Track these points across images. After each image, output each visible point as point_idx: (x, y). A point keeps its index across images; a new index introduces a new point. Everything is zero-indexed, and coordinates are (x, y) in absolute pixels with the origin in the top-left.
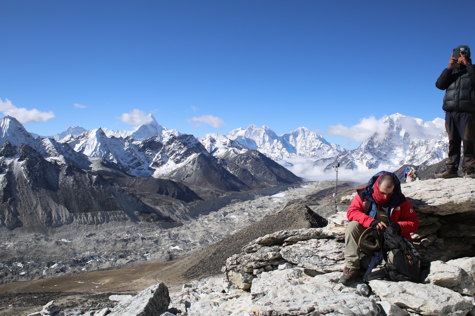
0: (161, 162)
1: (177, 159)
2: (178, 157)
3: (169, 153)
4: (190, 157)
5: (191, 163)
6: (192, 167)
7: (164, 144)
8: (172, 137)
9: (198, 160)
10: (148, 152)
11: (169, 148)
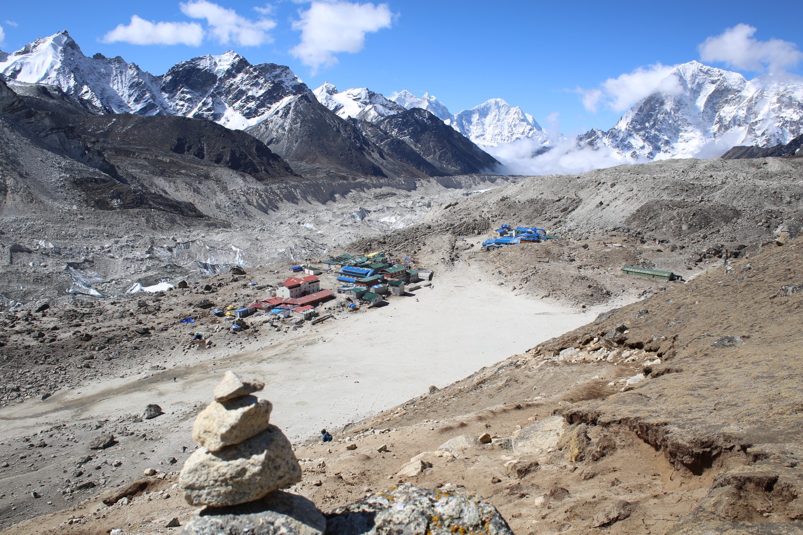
0: (212, 115)
1: (248, 108)
2: (252, 105)
3: (231, 96)
4: (278, 104)
5: (281, 113)
6: (282, 121)
7: (220, 76)
8: (237, 59)
9: (296, 106)
10: (182, 92)
11: (232, 85)
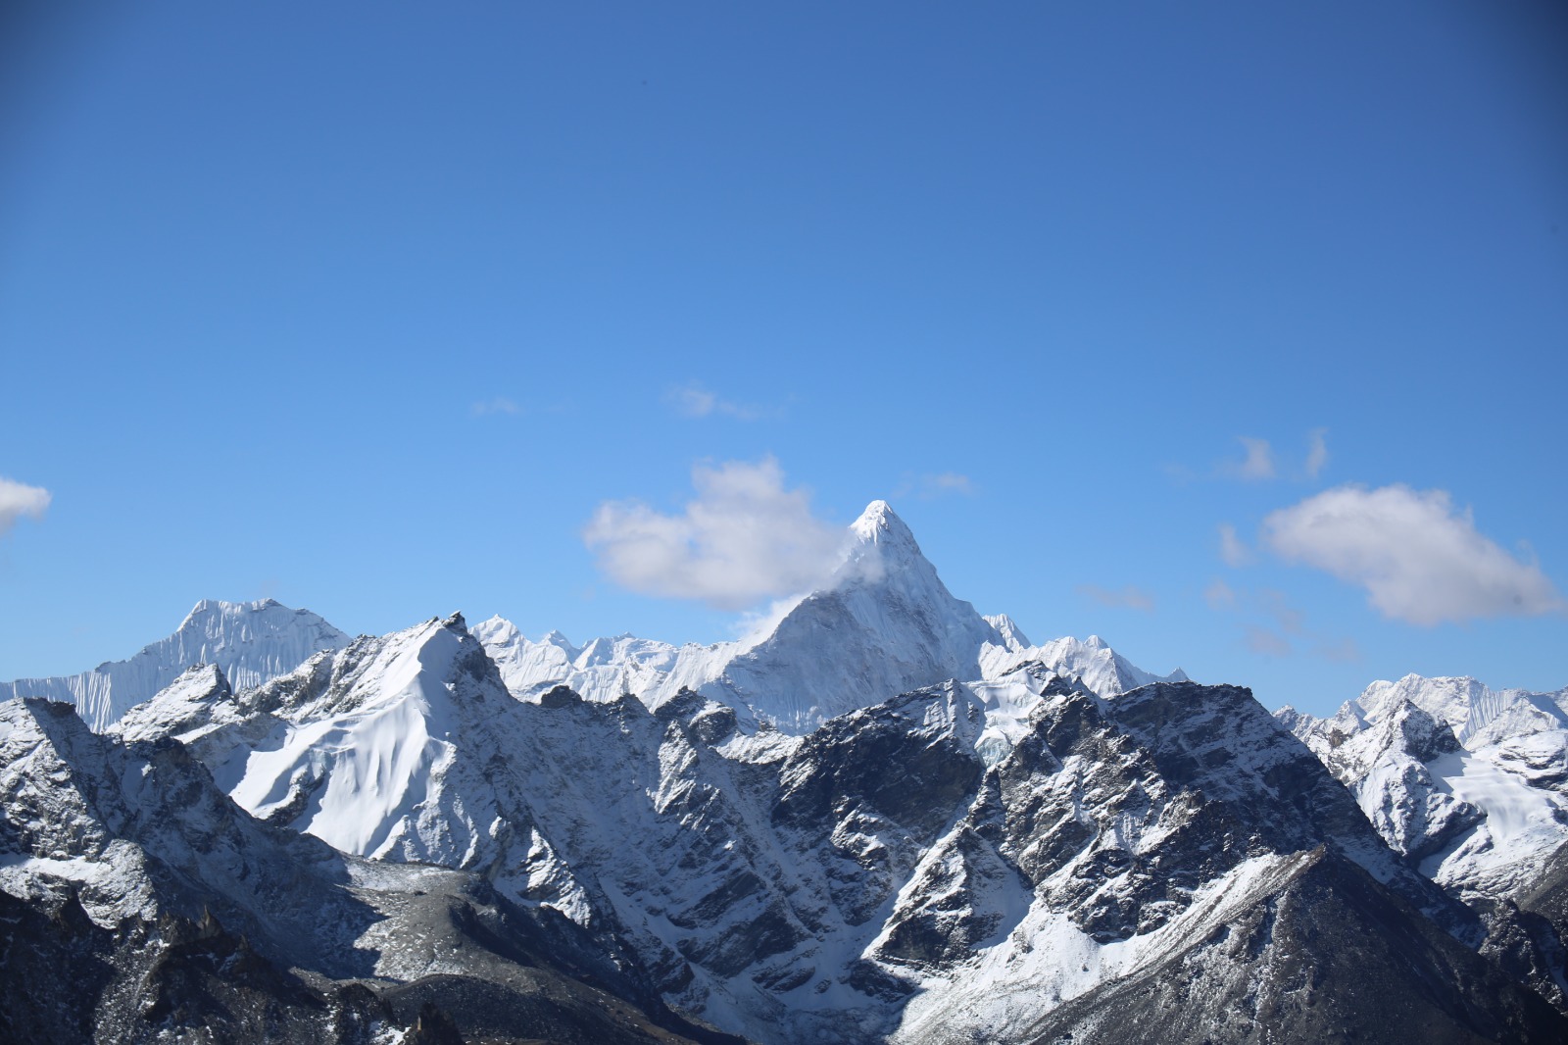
0: (966, 921)
1: (1102, 901)
2: (1117, 885)
3: (1033, 847)
4: (1218, 886)
5: (1233, 937)
6: (1236, 974)
7: (993, 763)
8: (1060, 699)
9: (1294, 911)
10: (852, 827)
11: (1038, 802)
